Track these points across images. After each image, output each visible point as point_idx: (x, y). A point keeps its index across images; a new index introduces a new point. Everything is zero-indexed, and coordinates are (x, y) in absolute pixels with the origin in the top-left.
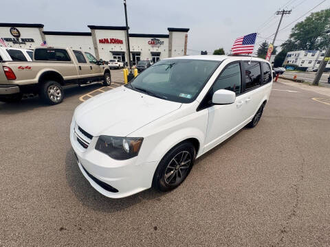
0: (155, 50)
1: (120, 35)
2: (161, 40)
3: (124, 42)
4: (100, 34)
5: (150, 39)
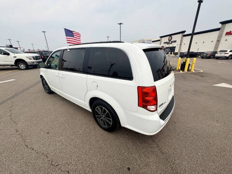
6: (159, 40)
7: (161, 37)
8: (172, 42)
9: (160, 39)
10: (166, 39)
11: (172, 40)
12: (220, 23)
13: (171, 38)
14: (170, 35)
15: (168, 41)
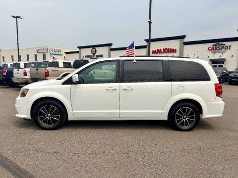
0: (217, 56)
1: (175, 45)
2: (228, 44)
3: (178, 51)
4: (154, 46)
5: (210, 45)
6: (77, 52)
7: (80, 48)
8: (97, 56)
9: (78, 50)
10: (88, 52)
11: (97, 54)
12: (145, 40)
13: (94, 50)
14: (94, 47)
15: (91, 54)
